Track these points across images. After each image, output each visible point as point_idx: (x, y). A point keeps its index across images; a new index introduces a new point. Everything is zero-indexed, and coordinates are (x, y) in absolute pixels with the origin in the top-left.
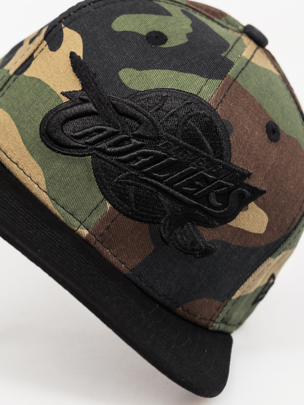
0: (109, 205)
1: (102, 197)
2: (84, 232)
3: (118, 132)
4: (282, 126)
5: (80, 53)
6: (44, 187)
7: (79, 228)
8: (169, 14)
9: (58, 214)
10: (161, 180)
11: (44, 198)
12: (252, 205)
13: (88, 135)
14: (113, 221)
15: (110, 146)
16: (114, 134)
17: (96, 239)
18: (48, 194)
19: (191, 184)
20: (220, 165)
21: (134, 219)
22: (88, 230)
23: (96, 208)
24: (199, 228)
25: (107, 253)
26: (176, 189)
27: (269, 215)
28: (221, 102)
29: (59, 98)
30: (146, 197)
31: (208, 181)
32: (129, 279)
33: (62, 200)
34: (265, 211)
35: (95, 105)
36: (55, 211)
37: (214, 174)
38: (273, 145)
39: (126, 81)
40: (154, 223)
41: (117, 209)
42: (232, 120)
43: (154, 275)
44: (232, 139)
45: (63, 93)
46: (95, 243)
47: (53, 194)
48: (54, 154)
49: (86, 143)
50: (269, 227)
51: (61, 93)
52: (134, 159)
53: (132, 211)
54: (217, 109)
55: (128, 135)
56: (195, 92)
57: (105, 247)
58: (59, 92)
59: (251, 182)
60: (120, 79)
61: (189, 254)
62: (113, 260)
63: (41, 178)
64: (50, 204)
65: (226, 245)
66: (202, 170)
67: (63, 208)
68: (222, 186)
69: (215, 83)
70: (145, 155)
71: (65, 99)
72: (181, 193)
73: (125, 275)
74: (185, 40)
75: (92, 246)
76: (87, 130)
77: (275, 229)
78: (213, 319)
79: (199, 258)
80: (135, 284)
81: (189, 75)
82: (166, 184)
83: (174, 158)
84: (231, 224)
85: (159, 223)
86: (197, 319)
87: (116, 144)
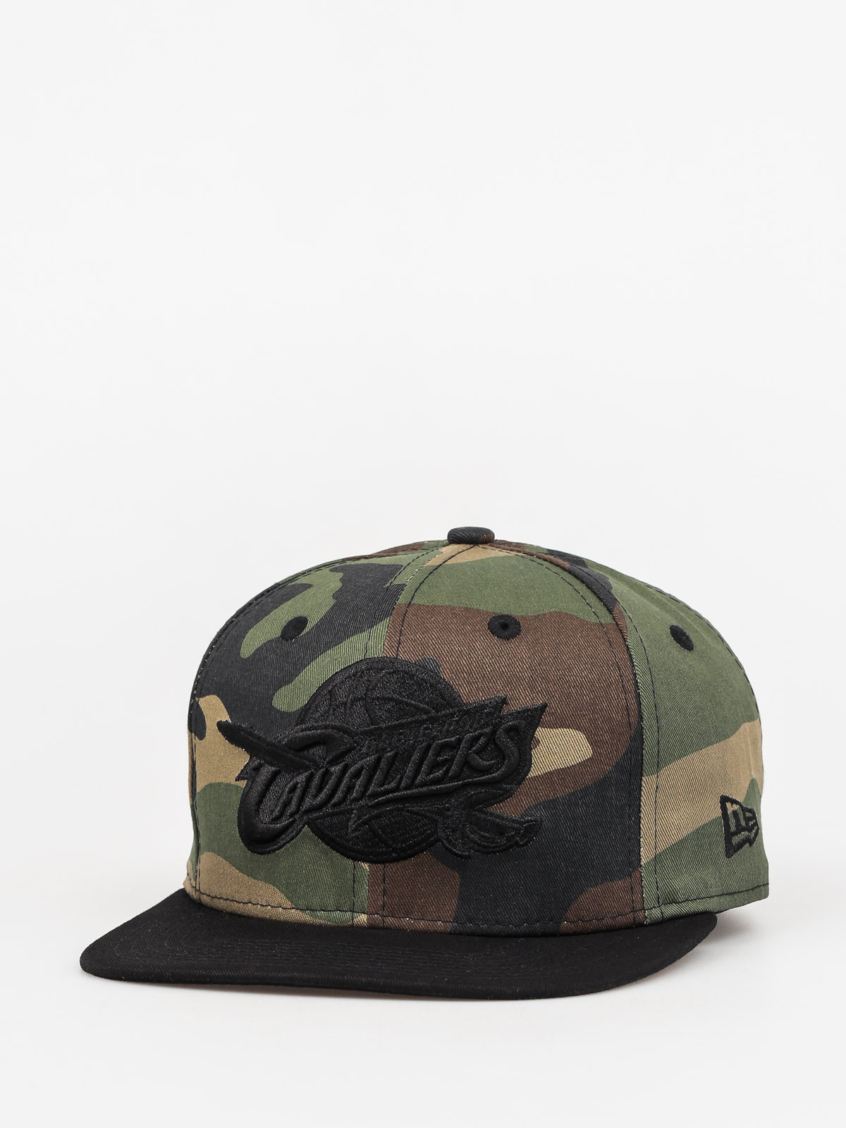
0: (366, 866)
1: (351, 862)
2: (362, 918)
3: (312, 773)
4: (515, 611)
5: (225, 717)
6: (289, 904)
7: (353, 919)
8: (310, 586)
9: (322, 922)
10: (397, 789)
11: (296, 915)
12: (540, 733)
13: (287, 804)
14: (384, 880)
15: (315, 796)
16: (309, 779)
17: (381, 916)
18: (297, 909)
19: (435, 766)
20: (454, 717)
21: (405, 859)
22: (364, 913)
23: (354, 881)
24: (491, 809)
25: (407, 922)
26: (422, 785)
27: (578, 728)
28: (399, 644)
29: (237, 787)
30: (396, 823)
31: (454, 747)
32: (460, 934)
33: (316, 902)
34: (568, 727)
35: (272, 765)
36: (318, 921)
37: (455, 733)
38: (513, 643)
39: (284, 708)
40: (432, 845)
41: (376, 862)
42: (430, 654)
43: (488, 907)
44: (446, 675)
45: (238, 779)
46: (384, 922)
47: (302, 903)
48: (272, 856)
49: (292, 815)
50: (593, 743)
51: (236, 780)
52: (350, 788)
53: (394, 850)
54: (398, 655)
55: (323, 767)
56: (361, 657)
57: (400, 918)
58: (233, 782)
59: (514, 707)
60: (278, 711)
61: (508, 849)
62: (422, 925)
63: (279, 897)
64: (306, 917)
65: (551, 804)
66: (434, 738)
67: (323, 910)
68: (477, 739)
69: (382, 628)
70: (357, 774)
71: (243, 784)
72: (431, 785)
73: (450, 933)
74: (333, 602)
75: (384, 928)
76: (281, 801)
77: (607, 737)
78: (638, 907)
79: (526, 844)
80: (472, 934)
81: (347, 642)
82: (406, 788)
83: (390, 751)
84: (531, 774)
85: (438, 840)
86: (608, 921)
87: (320, 790)
